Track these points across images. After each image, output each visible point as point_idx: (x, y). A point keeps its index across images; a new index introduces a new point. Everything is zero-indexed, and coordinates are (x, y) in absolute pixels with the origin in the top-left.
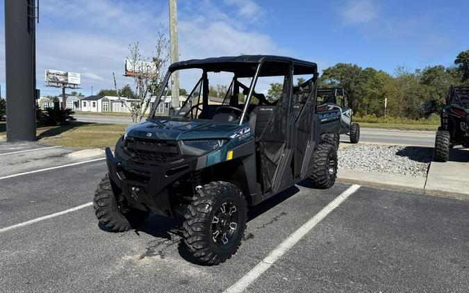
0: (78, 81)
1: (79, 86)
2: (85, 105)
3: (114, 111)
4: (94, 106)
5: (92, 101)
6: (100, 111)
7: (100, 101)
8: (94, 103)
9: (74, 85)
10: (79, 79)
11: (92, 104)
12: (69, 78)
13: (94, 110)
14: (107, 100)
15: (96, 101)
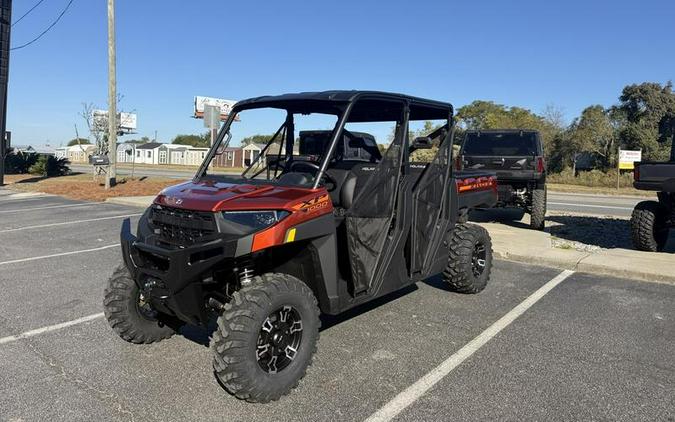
0: (133, 125)
1: (134, 131)
2: (138, 155)
3: (172, 162)
4: (149, 156)
5: (147, 150)
6: (156, 162)
7: (156, 150)
8: (150, 152)
9: (129, 129)
10: (135, 122)
11: (147, 154)
12: (122, 120)
13: (149, 161)
14: (165, 149)
15: (151, 151)
